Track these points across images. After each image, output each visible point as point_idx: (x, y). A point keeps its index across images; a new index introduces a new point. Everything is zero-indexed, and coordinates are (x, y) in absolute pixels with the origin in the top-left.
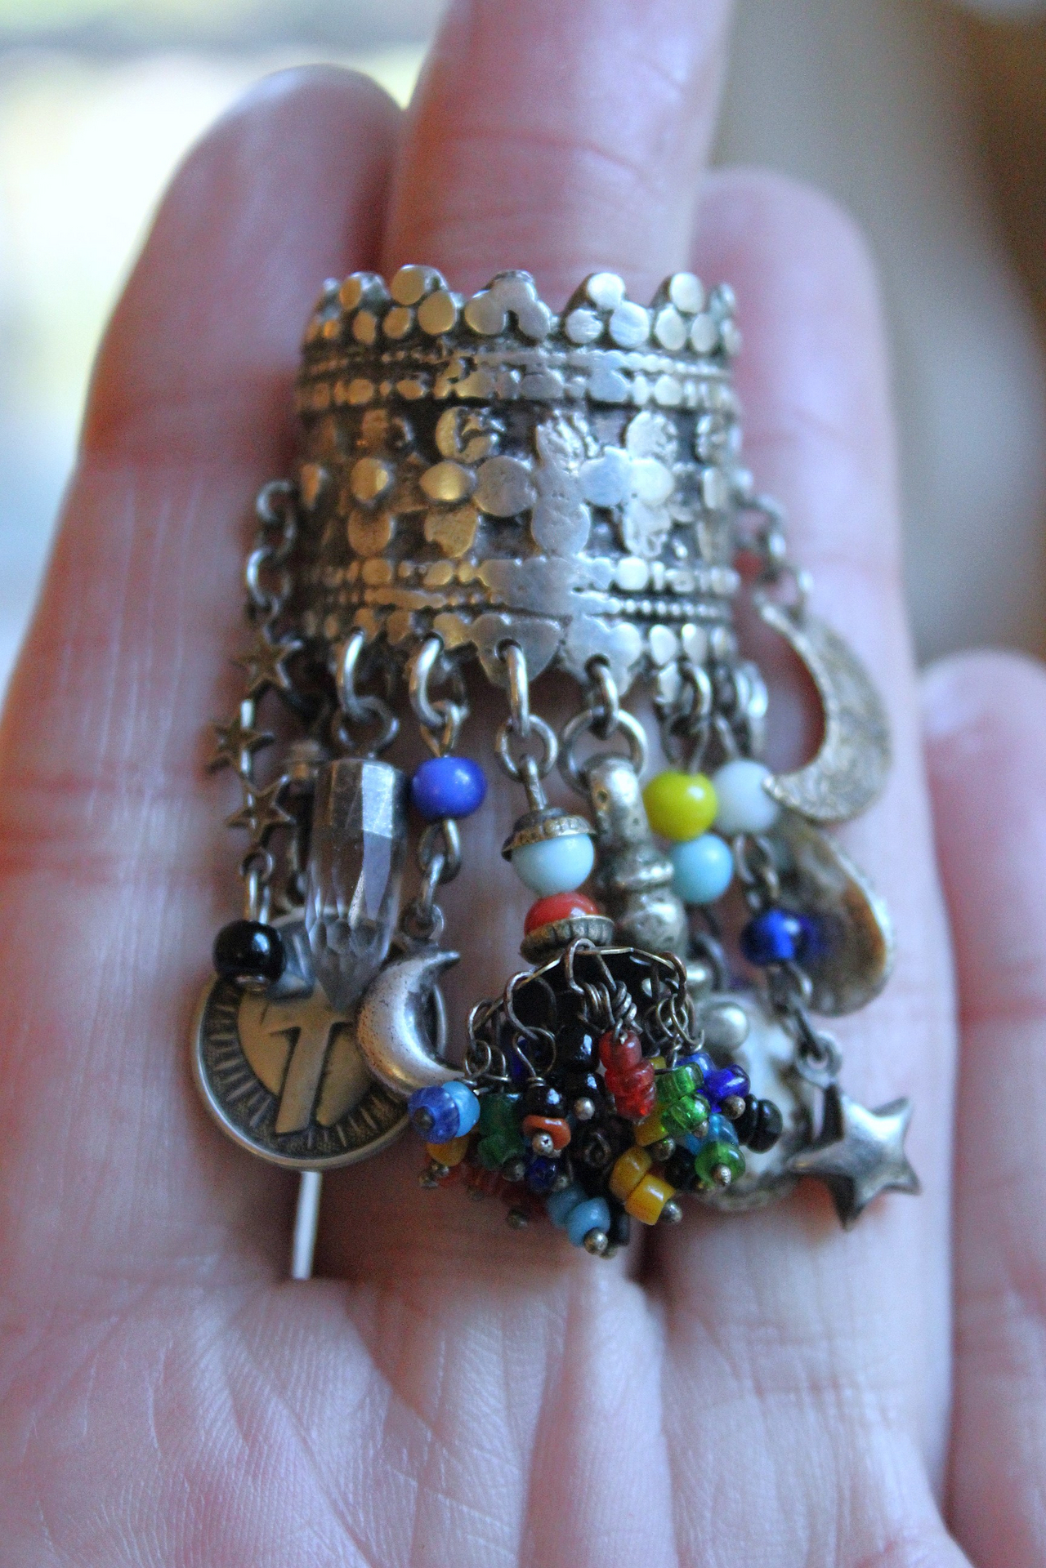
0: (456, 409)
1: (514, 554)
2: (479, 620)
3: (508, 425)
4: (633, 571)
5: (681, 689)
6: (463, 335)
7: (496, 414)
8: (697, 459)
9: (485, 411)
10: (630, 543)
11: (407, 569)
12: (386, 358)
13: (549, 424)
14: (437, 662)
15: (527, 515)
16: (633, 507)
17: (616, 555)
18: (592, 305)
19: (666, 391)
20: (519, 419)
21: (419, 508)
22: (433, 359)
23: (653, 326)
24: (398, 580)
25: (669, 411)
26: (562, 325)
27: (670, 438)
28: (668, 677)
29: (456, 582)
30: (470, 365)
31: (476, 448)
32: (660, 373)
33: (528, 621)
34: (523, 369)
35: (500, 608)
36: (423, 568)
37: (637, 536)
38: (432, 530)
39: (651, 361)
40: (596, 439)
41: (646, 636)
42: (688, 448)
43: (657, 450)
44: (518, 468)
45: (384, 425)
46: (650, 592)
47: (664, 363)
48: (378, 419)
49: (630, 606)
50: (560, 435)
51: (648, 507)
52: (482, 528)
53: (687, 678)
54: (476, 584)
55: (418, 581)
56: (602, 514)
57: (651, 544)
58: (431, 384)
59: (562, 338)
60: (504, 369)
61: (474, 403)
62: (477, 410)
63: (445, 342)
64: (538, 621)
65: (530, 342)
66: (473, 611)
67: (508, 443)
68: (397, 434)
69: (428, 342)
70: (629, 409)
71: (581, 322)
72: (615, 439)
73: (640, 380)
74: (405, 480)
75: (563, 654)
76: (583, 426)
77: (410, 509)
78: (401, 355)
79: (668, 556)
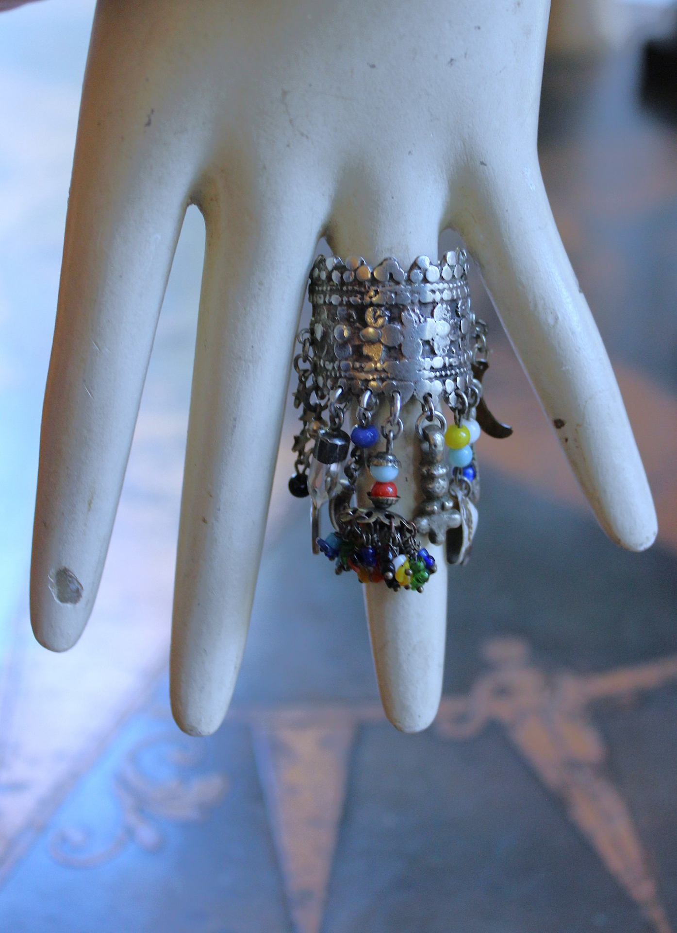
0: (372, 308)
1: (396, 359)
2: (385, 384)
3: (391, 313)
4: (438, 362)
5: (457, 401)
6: (374, 281)
7: (387, 309)
8: (458, 316)
9: (383, 309)
10: (437, 352)
11: (357, 365)
12: (345, 288)
13: (406, 312)
14: (370, 397)
15: (400, 345)
16: (437, 339)
17: (432, 356)
18: (419, 268)
19: (446, 295)
20: (395, 311)
21: (360, 343)
22: (363, 289)
23: (441, 273)
24: (354, 369)
25: (447, 302)
26: (409, 276)
27: (448, 311)
28: (452, 397)
29: (376, 369)
30: (377, 292)
31: (380, 321)
32: (444, 289)
33: (402, 383)
34: (396, 294)
35: (393, 379)
36: (363, 365)
37: (439, 349)
38: (366, 351)
39: (441, 286)
40: (422, 316)
41: (444, 383)
42: (455, 313)
43: (444, 316)
44: (396, 329)
45: (345, 312)
46: (444, 367)
47: (446, 285)
48: (343, 310)
49: (438, 374)
50: (411, 316)
51: (442, 338)
52: (384, 351)
53: (458, 396)
54: (384, 370)
55: (361, 369)
56: (427, 342)
57: (443, 350)
58: (362, 299)
59: (409, 280)
60: (389, 293)
61: (379, 306)
62: (380, 308)
63: (367, 284)
64: (406, 383)
65: (398, 283)
66: (382, 380)
67: (391, 320)
68: (350, 316)
69: (361, 284)
70: (434, 303)
71: (416, 274)
72: (430, 315)
73: (437, 293)
74: (355, 333)
75: (415, 394)
76: (418, 311)
77: (357, 343)
78: (350, 288)
79: (450, 354)
